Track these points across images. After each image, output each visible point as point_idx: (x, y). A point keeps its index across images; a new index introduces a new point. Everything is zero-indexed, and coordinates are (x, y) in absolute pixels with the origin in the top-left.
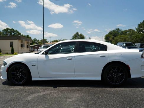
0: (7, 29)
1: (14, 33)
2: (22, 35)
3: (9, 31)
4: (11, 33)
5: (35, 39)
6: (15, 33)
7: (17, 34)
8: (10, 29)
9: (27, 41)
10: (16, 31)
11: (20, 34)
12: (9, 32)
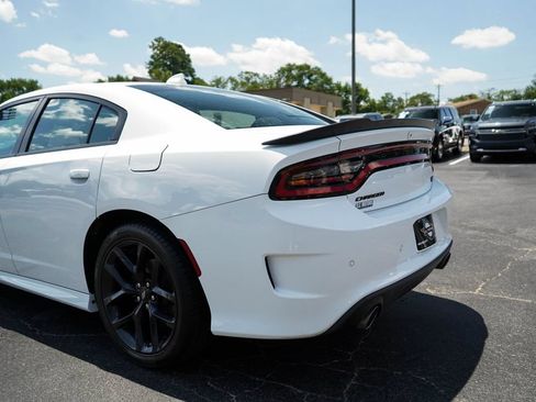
0: (290, 68)
1: (309, 78)
2: (338, 86)
3: (294, 72)
4: (299, 78)
5: (387, 94)
6: (314, 77)
7: (320, 80)
8: (297, 67)
9: (319, 103)
10: (318, 71)
11: (329, 81)
12: (294, 78)
